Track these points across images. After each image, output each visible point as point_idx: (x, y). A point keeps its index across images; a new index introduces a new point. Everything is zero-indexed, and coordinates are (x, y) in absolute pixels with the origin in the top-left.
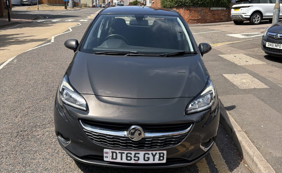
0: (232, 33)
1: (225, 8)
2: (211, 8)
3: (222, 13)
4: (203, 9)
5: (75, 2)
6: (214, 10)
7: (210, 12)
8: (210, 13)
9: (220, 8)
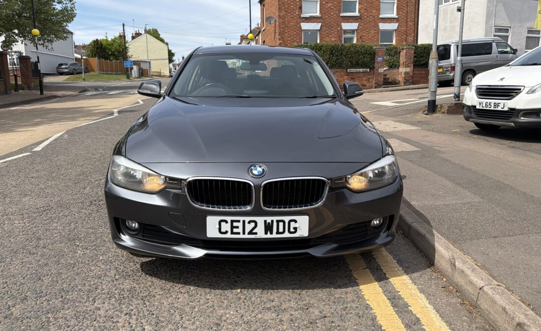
0: (378, 101)
1: (369, 70)
2: (348, 70)
3: (365, 77)
4: (336, 72)
5: (142, 70)
6: (352, 73)
7: (347, 75)
8: (347, 77)
9: (361, 70)
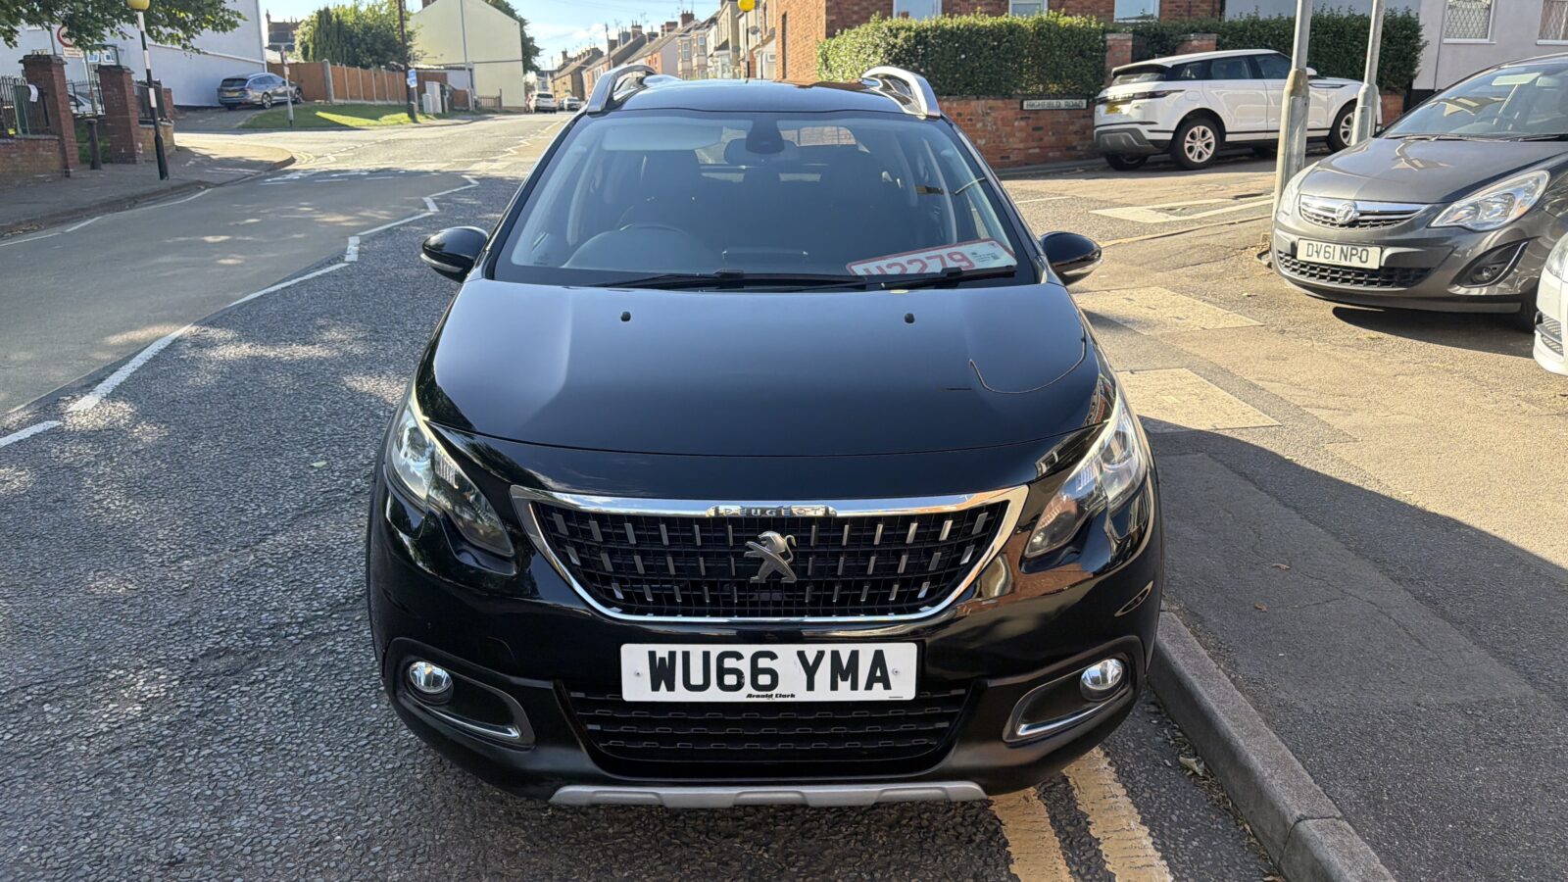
1: (1084, 101)
2: (1025, 103)
3: (1073, 123)
4: (990, 108)
6: (1037, 111)
7: (1022, 119)
8: (1023, 123)
9: (1062, 102)
